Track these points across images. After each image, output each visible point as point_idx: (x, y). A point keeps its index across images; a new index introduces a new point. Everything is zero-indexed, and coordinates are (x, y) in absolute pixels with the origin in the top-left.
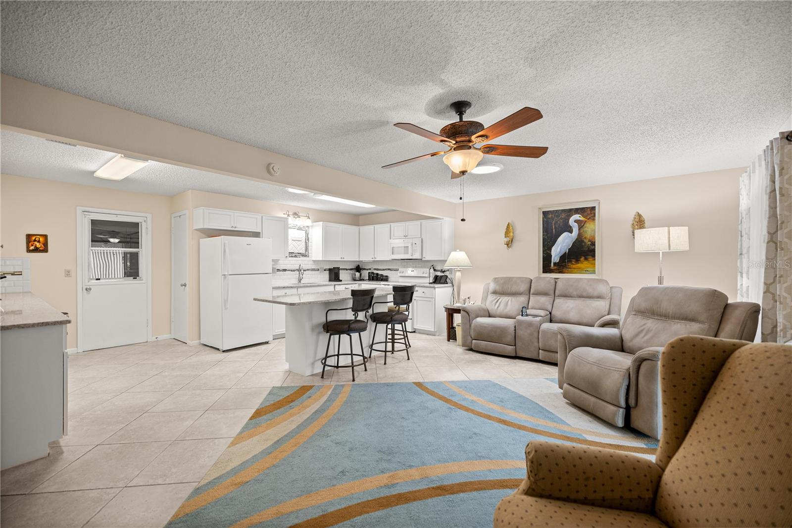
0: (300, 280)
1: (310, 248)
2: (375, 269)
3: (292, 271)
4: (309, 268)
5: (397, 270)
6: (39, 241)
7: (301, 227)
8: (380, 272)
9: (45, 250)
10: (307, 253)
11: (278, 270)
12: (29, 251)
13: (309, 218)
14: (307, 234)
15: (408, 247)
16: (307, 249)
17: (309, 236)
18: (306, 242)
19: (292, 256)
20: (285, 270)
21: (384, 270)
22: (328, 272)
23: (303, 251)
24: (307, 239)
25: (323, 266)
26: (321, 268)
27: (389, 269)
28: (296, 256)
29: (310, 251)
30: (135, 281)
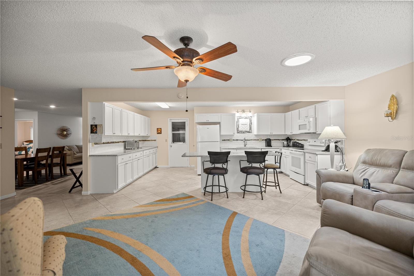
0: (245, 146)
1: (252, 128)
2: (297, 140)
3: (241, 140)
4: (252, 139)
5: (307, 140)
6: (159, 130)
7: (247, 117)
8: (300, 142)
9: (161, 133)
10: (251, 131)
11: (234, 140)
12: (157, 133)
13: (250, 112)
14: (251, 121)
15: (306, 124)
16: (250, 129)
17: (252, 122)
18: (250, 125)
19: (241, 133)
20: (237, 140)
21: (301, 140)
22: (265, 141)
23: (248, 130)
24: (251, 123)
25: (261, 138)
26: (260, 139)
27: (304, 140)
28: (244, 133)
29: (252, 130)
30: (184, 144)
